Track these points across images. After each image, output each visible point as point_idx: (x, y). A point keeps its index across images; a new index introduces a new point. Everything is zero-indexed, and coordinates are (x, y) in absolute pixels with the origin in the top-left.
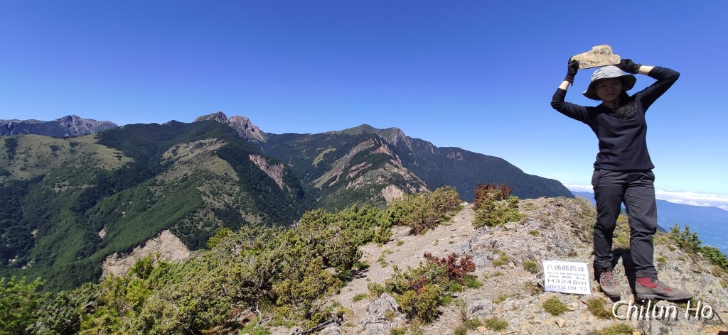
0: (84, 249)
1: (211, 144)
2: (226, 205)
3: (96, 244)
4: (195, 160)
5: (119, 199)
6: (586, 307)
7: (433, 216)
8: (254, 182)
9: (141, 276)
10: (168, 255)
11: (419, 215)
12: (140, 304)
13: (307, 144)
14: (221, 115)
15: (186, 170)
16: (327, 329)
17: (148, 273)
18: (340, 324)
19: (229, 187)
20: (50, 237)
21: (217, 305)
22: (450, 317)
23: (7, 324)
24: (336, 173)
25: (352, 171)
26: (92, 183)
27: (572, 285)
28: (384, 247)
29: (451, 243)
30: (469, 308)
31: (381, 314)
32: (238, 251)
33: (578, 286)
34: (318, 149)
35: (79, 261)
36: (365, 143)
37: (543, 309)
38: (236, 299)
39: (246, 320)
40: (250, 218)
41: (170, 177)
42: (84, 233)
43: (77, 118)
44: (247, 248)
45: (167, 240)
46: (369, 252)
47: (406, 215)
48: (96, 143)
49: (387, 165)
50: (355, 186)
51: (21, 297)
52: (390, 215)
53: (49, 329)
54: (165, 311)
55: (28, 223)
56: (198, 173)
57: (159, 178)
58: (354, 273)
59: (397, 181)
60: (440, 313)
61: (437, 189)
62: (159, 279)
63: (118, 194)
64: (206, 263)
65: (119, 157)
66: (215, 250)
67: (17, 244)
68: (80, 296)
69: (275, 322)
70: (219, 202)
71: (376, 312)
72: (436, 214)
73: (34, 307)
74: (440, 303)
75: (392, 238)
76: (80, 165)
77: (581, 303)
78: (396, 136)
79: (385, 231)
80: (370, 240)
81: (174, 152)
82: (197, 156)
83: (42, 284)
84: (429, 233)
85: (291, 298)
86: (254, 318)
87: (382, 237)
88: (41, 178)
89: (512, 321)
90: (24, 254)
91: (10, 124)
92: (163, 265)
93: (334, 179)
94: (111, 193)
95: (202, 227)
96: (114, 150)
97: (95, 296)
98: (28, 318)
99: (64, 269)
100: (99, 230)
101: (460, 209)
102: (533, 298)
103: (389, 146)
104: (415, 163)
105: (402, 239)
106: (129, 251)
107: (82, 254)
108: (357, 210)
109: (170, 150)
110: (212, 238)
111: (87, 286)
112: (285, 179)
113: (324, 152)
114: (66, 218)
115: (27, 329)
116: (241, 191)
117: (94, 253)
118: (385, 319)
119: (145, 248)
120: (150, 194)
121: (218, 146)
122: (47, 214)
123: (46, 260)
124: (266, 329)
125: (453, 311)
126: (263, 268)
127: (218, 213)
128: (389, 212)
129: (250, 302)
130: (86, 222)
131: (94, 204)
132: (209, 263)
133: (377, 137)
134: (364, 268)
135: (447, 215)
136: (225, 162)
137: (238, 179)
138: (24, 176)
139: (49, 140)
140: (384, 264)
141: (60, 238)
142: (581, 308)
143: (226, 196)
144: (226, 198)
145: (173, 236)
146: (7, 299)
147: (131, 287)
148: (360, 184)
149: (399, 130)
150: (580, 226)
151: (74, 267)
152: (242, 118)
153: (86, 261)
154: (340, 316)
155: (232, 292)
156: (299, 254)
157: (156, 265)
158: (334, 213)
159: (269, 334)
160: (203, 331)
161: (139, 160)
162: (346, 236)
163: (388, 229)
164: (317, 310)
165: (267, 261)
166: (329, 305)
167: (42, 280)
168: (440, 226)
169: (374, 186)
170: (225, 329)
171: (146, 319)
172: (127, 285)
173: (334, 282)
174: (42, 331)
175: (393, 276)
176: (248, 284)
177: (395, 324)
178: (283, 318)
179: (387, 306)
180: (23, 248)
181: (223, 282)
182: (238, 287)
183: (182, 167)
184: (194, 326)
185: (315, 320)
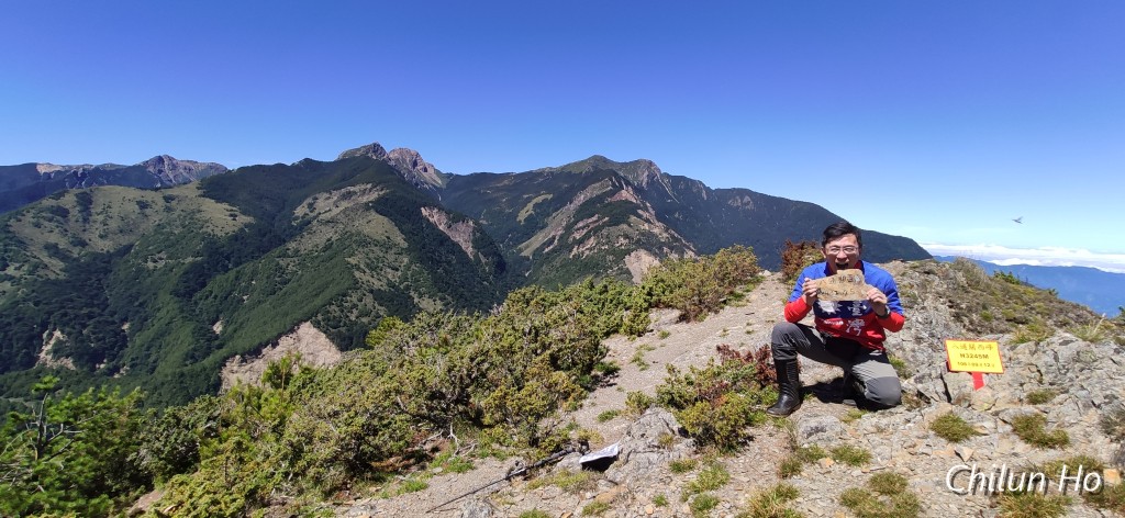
0: (194, 350)
1: (364, 192)
2: (390, 284)
3: (209, 343)
4: (341, 217)
5: (237, 278)
6: (1008, 428)
7: (716, 292)
8: (430, 248)
9: (277, 386)
10: (311, 358)
11: (694, 290)
12: (281, 423)
13: (508, 189)
14: (376, 148)
15: (329, 233)
16: (565, 461)
17: (287, 383)
19: (393, 257)
20: (147, 333)
21: (393, 426)
22: (767, 444)
23: (102, 451)
24: (553, 234)
25: (579, 229)
26: (198, 254)
28: (639, 342)
29: (748, 333)
30: (800, 430)
31: (652, 439)
32: (413, 351)
34: (525, 196)
35: (189, 367)
36: (597, 185)
37: (932, 433)
38: (417, 418)
39: (435, 450)
41: (308, 243)
42: (193, 326)
43: (171, 159)
44: (426, 346)
45: (307, 337)
46: (618, 348)
47: (671, 292)
48: (200, 196)
49: (633, 218)
50: (583, 253)
51: (116, 415)
52: (645, 292)
53: (157, 460)
54: (319, 433)
55: (115, 313)
56: (346, 236)
57: (292, 245)
58: (596, 380)
59: (649, 243)
60: (751, 438)
61: (722, 250)
62: (302, 390)
63: (235, 270)
64: (368, 368)
65: (234, 216)
66: (378, 349)
67: (105, 343)
68: (196, 413)
69: (479, 451)
70: (379, 280)
71: (643, 435)
72: (721, 290)
73: (134, 428)
74: (749, 423)
75: (651, 327)
76: (181, 229)
77: (1000, 423)
78: (646, 173)
79: (639, 316)
80: (616, 331)
81: (311, 206)
82: (344, 212)
83: (142, 396)
84: (710, 318)
85: (505, 415)
86: (447, 446)
87: (635, 325)
88: (128, 248)
89: (878, 450)
90: (115, 357)
91: (81, 171)
92: (306, 370)
93: (551, 242)
94: (226, 269)
95: (357, 318)
96: (226, 206)
97: (216, 414)
98: (128, 445)
99: (170, 378)
100: (214, 324)
101: (758, 281)
102: (912, 414)
103: (635, 189)
104: (677, 215)
105: (666, 329)
106: (256, 352)
107: (193, 357)
108: (592, 287)
109: (305, 204)
110: (374, 332)
111: (205, 400)
112: (477, 244)
113: (535, 201)
114: (167, 306)
115: (128, 459)
116: (411, 263)
117: (209, 355)
118: (659, 447)
119: (278, 348)
120: (280, 269)
121: (374, 196)
122: (141, 300)
123: (144, 366)
124: (468, 462)
125: (771, 435)
126: (459, 371)
127: (378, 295)
128: (643, 288)
129: (440, 424)
130: (194, 311)
131: (204, 285)
132: (372, 367)
133: (616, 175)
134: (611, 371)
135: (738, 290)
136: (386, 219)
137: (406, 245)
138: (105, 246)
139: (134, 193)
140: (643, 366)
141: (161, 335)
142: (1000, 430)
143: (389, 270)
144: (390, 274)
145: (316, 330)
146: (98, 416)
147: (266, 400)
148: (590, 249)
149: (651, 163)
150: (963, 306)
151: (182, 375)
152: (408, 152)
153: (198, 367)
154: (584, 441)
155: (412, 407)
156: (511, 351)
157: (296, 371)
158: (558, 291)
159: (473, 469)
160: (373, 464)
161: (262, 219)
162: (584, 322)
163: (643, 314)
164: (547, 434)
165: (464, 360)
166: (562, 426)
167: (141, 392)
168: (727, 307)
169: (613, 252)
170: (405, 462)
171: (292, 445)
172: (259, 398)
173: (573, 390)
174: (148, 461)
175: (668, 381)
176: (436, 395)
177: (676, 454)
178: (496, 446)
179: (660, 427)
180: (112, 348)
181: (398, 392)
182: (421, 400)
183: (323, 228)
184: (360, 456)
185: (546, 447)
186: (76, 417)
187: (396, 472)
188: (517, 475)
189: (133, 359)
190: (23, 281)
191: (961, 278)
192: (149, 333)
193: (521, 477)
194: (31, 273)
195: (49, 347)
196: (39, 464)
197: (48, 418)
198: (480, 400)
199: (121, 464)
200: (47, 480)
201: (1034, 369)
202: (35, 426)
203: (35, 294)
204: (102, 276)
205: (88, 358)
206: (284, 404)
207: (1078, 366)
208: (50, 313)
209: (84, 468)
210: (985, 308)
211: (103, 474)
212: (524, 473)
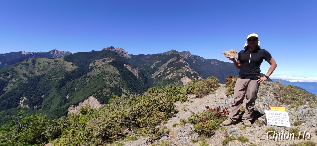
0: (61, 103)
1: (108, 60)
2: (115, 86)
3: (65, 101)
4: (102, 66)
5: (73, 83)
6: (289, 132)
7: (207, 90)
8: (126, 76)
9: (83, 114)
10: (92, 106)
11: (200, 89)
12: (84, 125)
13: (148, 59)
14: (112, 48)
15: (99, 71)
16: (162, 138)
17: (86, 113)
18: (168, 137)
19: (116, 78)
20: (48, 98)
21: (115, 127)
22: (219, 135)
23: (35, 131)
24: (161, 72)
25: (168, 70)
26: (63, 76)
27: (281, 122)
28: (184, 104)
29: (215, 102)
30: (229, 131)
31: (187, 133)
32: (121, 105)
33: (283, 122)
34: (153, 61)
35: (59, 108)
36: (173, 58)
37: (266, 133)
38: (122, 125)
39: (127, 134)
40: (125, 91)
41: (93, 74)
42: (61, 96)
43: (57, 50)
44: (125, 103)
45: (92, 100)
46: (178, 105)
47: (194, 89)
48: (64, 60)
49: (183, 67)
50: (169, 77)
51: (40, 121)
53: (50, 134)
54: (95, 129)
55: (40, 92)
56: (103, 72)
57: (88, 74)
58: (172, 115)
59: (188, 75)
60: (215, 133)
61: (208, 78)
62: (90, 115)
63: (73, 81)
64: (108, 109)
65: (73, 66)
66: (111, 104)
67: (37, 101)
68: (61, 121)
69: (139, 135)
70: (112, 84)
71: (184, 132)
73: (44, 125)
74: (214, 129)
75: (188, 99)
76: (59, 69)
77: (286, 131)
78: (187, 55)
79: (184, 96)
80: (178, 100)
81: (94, 63)
82: (103, 65)
84: (205, 97)
85: (146, 125)
86: (130, 133)
87: (183, 99)
88: (44, 75)
89: (251, 138)
90: (39, 104)
91: (33, 54)
92: (91, 110)
93: (160, 74)
94: (70, 81)
95: (106, 95)
96: (71, 63)
97: (66, 122)
98: (42, 129)
99: (54, 111)
100: (66, 96)
101: (219, 87)
102: (260, 128)
103: (184, 59)
104: (196, 67)
105: (192, 100)
106: (77, 104)
107: (60, 105)
108: (171, 87)
109: (92, 63)
110: (110, 99)
111: (63, 118)
112: (139, 74)
113: (156, 62)
114: (54, 91)
115: (42, 134)
116: (121, 79)
117: (65, 105)
118: (189, 135)
119: (84, 103)
120: (85, 81)
121: (111, 61)
122: (47, 89)
124: (136, 137)
125: (221, 133)
126: (133, 112)
127: (112, 89)
128: (186, 88)
129: (128, 126)
130: (61, 92)
131: (64, 85)
132: (110, 109)
133: (179, 55)
134: (176, 112)
135: (213, 89)
136: (114, 67)
137: (120, 74)
138: (38, 74)
139: (47, 60)
140: (185, 111)
141: (52, 99)
143: (115, 81)
144: (115, 82)
145: (94, 98)
146: (35, 122)
147: (80, 118)
148: (171, 76)
149: (189, 52)
150: (278, 95)
151: (57, 110)
152: (121, 49)
153: (62, 108)
154: (168, 133)
155: (120, 121)
156: (148, 106)
157: (89, 110)
158: (162, 89)
159: (137, 139)
160: (109, 137)
161: (80, 67)
162: (169, 98)
163: (186, 96)
164: (158, 130)
165: (135, 109)
166: (162, 128)
167: (46, 115)
168: (210, 94)
169: (178, 77)
170: (118, 137)
171: (87, 132)
172: (78, 118)
173: (165, 118)
174: (48, 134)
175: (192, 116)
176: (127, 118)
177: (194, 137)
178: (143, 133)
179: (189, 129)
180: (39, 102)
181: (117, 117)
182: (123, 120)
183: (97, 70)
184: (106, 135)
185: (157, 134)
186: (29, 122)
187: (115, 140)
188: (149, 142)
189: (44, 105)
190: (16, 83)
191: (278, 87)
192: (49, 98)
193: (150, 142)
194: (18, 81)
195: (22, 102)
196: (18, 135)
197: (22, 122)
198: (140, 120)
199: (40, 135)
200: (20, 139)
201: (296, 115)
202: (18, 124)
203: (19, 87)
204: (37, 82)
205: (32, 105)
206: (85, 120)
207: (309, 115)
208: (23, 92)
209: (30, 136)
210: (285, 95)
211: (35, 138)
212: (151, 141)
